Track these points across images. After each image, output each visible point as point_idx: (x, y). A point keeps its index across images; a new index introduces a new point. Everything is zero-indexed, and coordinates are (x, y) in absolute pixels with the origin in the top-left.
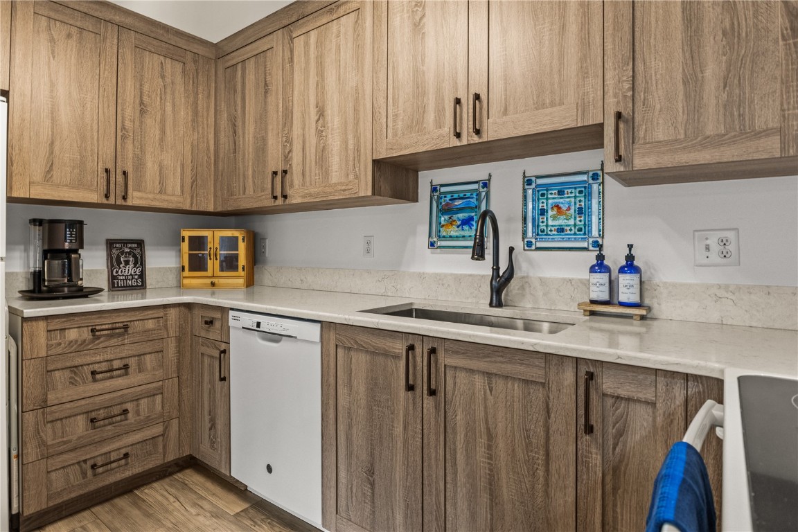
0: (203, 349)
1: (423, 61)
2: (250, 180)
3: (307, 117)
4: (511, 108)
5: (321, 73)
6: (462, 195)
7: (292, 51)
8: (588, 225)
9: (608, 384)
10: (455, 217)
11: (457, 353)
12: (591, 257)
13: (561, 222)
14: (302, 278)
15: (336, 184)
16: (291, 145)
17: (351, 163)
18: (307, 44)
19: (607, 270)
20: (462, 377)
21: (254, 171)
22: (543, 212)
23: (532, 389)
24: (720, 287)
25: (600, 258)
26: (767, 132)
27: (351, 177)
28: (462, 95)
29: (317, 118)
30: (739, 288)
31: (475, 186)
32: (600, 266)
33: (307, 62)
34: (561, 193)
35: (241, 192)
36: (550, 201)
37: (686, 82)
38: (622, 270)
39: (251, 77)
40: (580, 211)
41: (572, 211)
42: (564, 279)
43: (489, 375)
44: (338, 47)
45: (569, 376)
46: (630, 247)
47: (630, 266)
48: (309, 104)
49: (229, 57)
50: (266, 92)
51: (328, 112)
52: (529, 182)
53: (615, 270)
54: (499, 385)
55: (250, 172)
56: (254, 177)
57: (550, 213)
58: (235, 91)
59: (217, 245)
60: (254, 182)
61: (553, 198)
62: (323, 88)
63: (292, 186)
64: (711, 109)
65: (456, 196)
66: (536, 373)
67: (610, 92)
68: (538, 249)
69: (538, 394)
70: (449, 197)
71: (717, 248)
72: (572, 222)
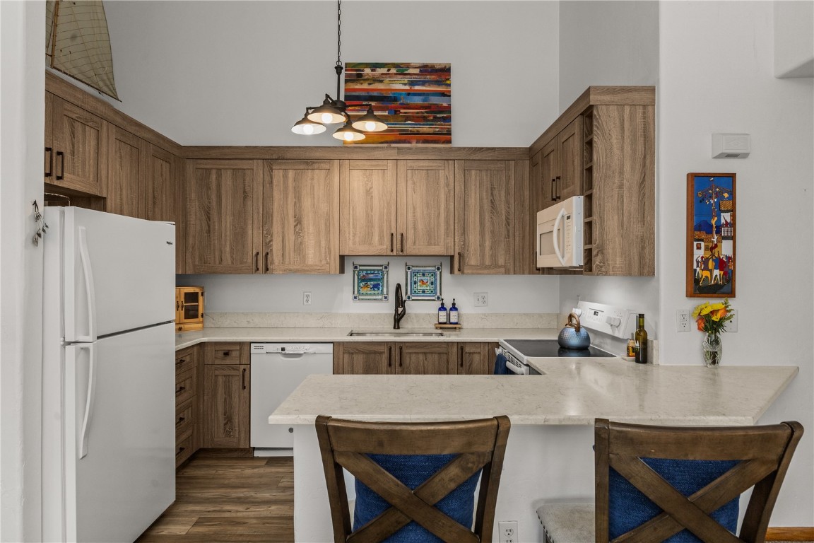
0: (217, 372)
1: (372, 210)
2: (228, 255)
3: (286, 222)
4: (417, 242)
5: (298, 198)
6: (372, 272)
7: (272, 178)
8: (435, 290)
9: (467, 349)
10: (369, 283)
11: (411, 347)
12: (438, 304)
13: (424, 288)
14: (249, 320)
15: (311, 266)
16: (272, 236)
17: (323, 255)
18: (285, 177)
19: (445, 309)
20: (413, 357)
21: (232, 249)
22: (415, 283)
23: (442, 355)
24: (483, 314)
25: (443, 304)
26: (500, 267)
27: (324, 262)
28: (393, 231)
29: (295, 224)
30: (488, 315)
31: (381, 268)
32: (442, 308)
33: (286, 188)
34: (424, 275)
35: (217, 262)
36: (419, 278)
37: (480, 246)
38: (451, 309)
39: (227, 181)
40: (432, 283)
41: (429, 283)
42: (426, 314)
43: (425, 353)
44: (313, 187)
45: (455, 349)
46: (454, 300)
47: (454, 308)
48: (287, 214)
49: (199, 161)
50: (245, 198)
51: (305, 222)
52: (409, 268)
53: (448, 309)
54: (429, 356)
55: (228, 249)
56: (232, 253)
57: (419, 284)
58: (209, 188)
59: (183, 300)
60: (232, 257)
61: (420, 277)
62: (300, 207)
63: (272, 263)
64: (487, 257)
65: (369, 272)
66: (443, 350)
67: (456, 245)
68: (413, 300)
69: (445, 357)
70: (365, 272)
71: (481, 300)
72: (428, 288)
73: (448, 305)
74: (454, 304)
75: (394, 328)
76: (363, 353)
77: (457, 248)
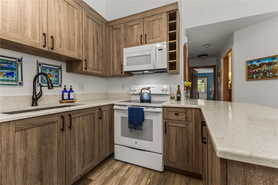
4: (62, 46)
8: (58, 80)
10: (3, 71)
11: (76, 113)
20: (77, 119)
24: (82, 94)
25: (65, 89)
26: (100, 70)
28: (45, 32)
31: (15, 60)
32: (65, 91)
34: (51, 70)
40: (56, 76)
42: (54, 95)
43: (83, 116)
46: (71, 86)
47: (71, 91)
52: (40, 65)
54: (85, 117)
61: (48, 71)
64: (96, 65)
66: (92, 112)
67: (84, 55)
68: (43, 86)
69: (92, 116)
71: (81, 87)
72: (54, 79)
73: (68, 89)
74: (71, 89)
75: (33, 105)
76: (38, 126)
77: (84, 56)
